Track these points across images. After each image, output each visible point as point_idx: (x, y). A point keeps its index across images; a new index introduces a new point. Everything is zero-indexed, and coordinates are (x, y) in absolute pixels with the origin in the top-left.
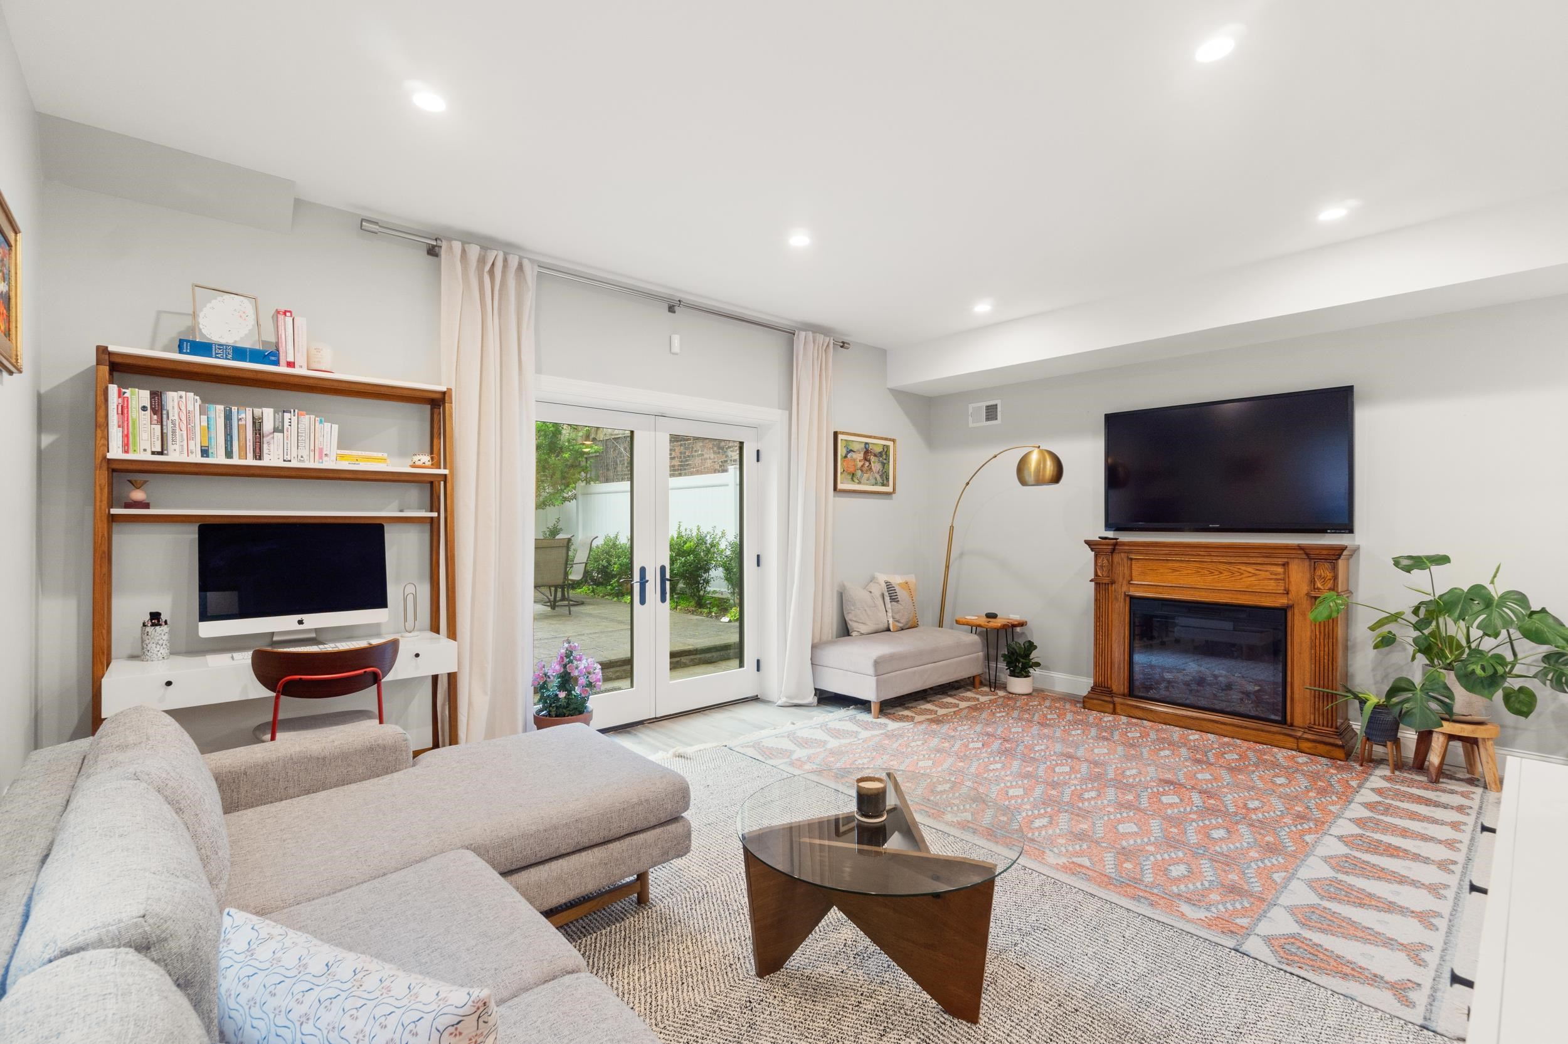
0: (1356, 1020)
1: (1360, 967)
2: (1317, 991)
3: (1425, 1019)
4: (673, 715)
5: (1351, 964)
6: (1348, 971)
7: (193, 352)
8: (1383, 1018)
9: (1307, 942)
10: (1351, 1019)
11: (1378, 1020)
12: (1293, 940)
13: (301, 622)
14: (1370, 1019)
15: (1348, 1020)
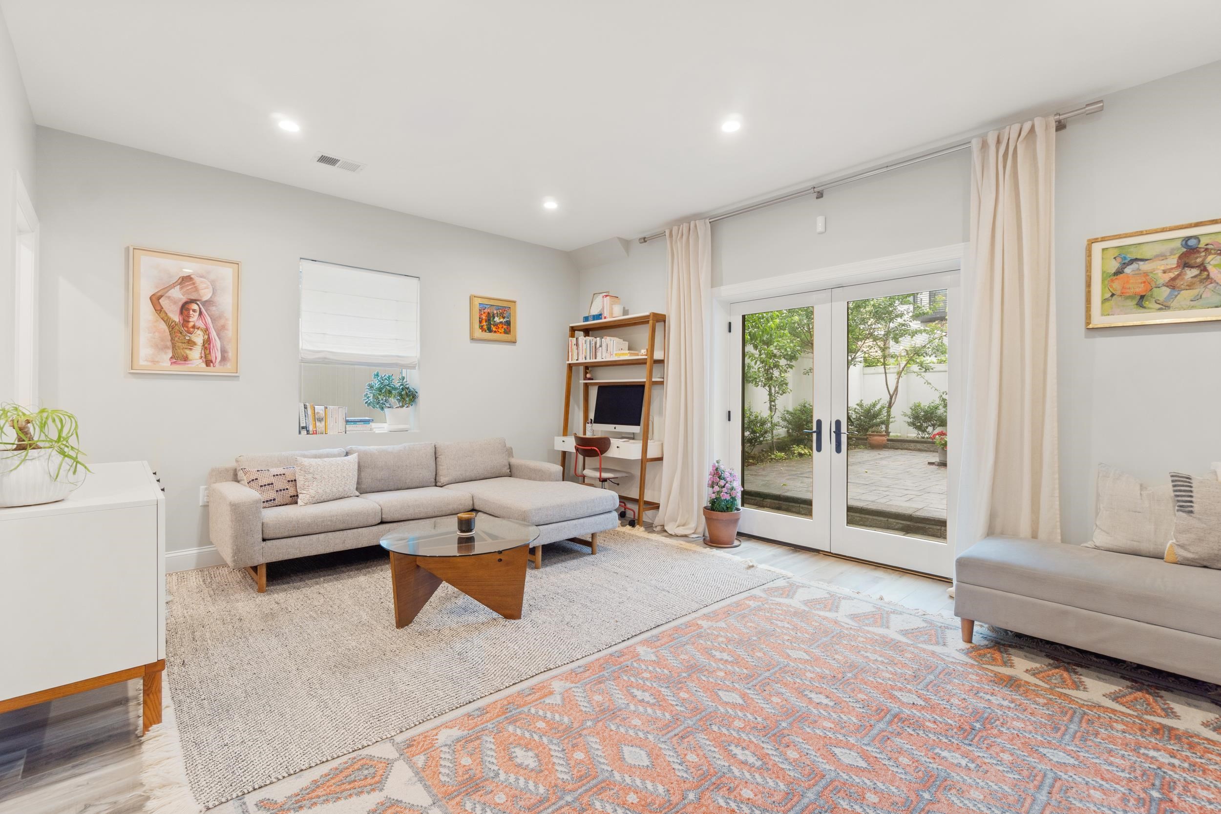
0: (282, 761)
1: (315, 804)
2: (320, 759)
3: (244, 803)
4: (848, 557)
5: (324, 801)
6: (320, 792)
7: (594, 320)
8: (269, 778)
9: (369, 788)
10: (285, 760)
11: (270, 773)
12: (377, 779)
13: (615, 428)
14: (275, 769)
15: (286, 757)
